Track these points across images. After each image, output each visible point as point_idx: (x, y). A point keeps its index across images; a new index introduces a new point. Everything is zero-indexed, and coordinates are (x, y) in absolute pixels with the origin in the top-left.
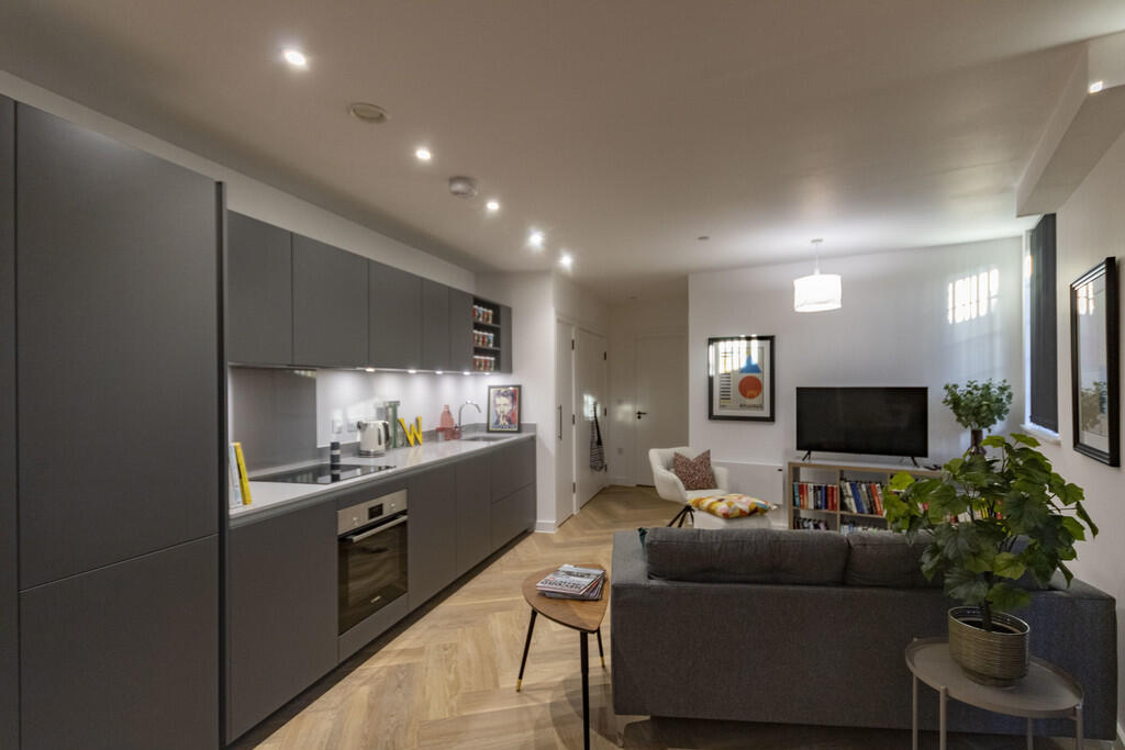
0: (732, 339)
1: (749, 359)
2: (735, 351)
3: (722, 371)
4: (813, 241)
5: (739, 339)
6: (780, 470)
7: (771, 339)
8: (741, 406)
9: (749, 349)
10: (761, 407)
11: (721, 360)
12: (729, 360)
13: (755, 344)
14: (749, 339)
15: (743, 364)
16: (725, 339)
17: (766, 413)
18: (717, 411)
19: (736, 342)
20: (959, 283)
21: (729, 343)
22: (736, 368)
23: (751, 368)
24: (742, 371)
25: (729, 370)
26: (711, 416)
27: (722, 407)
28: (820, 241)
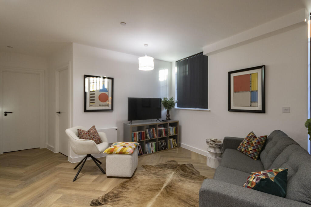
0: (97, 77)
1: (104, 85)
2: (98, 82)
3: (91, 90)
4: (145, 45)
5: (100, 77)
6: (116, 129)
7: (112, 79)
8: (99, 105)
9: (104, 82)
10: (108, 105)
11: (91, 85)
12: (95, 85)
13: (106, 80)
14: (104, 78)
15: (101, 88)
16: (93, 77)
17: (110, 108)
18: (88, 108)
19: (98, 78)
20: (161, 70)
21: (95, 78)
22: (98, 89)
23: (104, 90)
24: (100, 90)
25: (95, 90)
26: (85, 110)
27: (91, 106)
28: (147, 45)
